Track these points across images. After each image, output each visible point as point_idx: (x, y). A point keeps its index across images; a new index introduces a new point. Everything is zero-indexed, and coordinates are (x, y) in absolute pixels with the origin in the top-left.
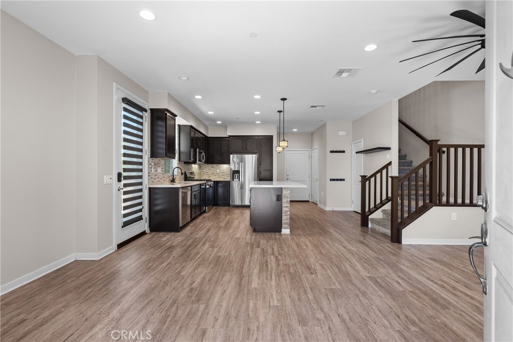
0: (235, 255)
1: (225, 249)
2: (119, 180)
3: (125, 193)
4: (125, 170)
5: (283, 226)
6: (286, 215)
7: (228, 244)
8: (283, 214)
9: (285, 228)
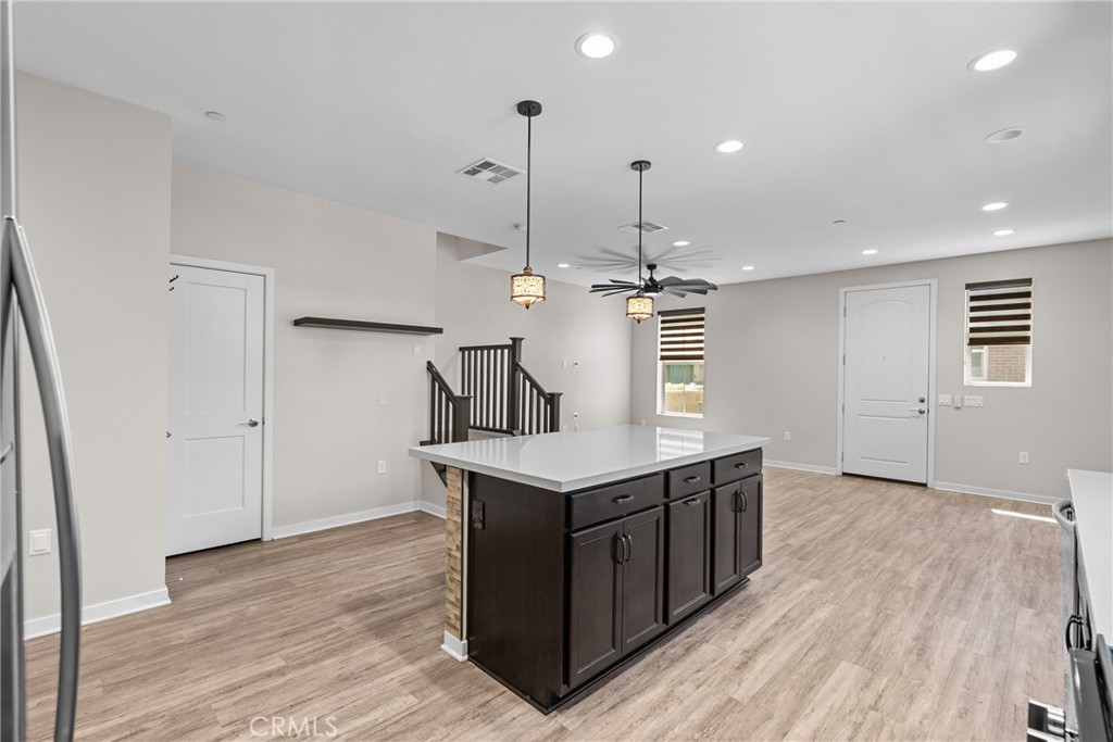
0: (847, 546)
1: (866, 560)
7: (854, 568)
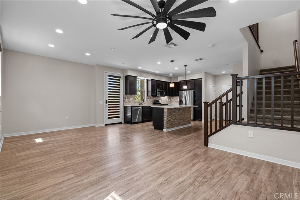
2: (106, 103)
3: (109, 107)
4: (109, 99)
5: (164, 127)
6: (165, 122)
8: (164, 121)
9: (165, 129)
